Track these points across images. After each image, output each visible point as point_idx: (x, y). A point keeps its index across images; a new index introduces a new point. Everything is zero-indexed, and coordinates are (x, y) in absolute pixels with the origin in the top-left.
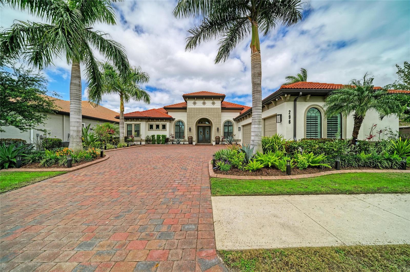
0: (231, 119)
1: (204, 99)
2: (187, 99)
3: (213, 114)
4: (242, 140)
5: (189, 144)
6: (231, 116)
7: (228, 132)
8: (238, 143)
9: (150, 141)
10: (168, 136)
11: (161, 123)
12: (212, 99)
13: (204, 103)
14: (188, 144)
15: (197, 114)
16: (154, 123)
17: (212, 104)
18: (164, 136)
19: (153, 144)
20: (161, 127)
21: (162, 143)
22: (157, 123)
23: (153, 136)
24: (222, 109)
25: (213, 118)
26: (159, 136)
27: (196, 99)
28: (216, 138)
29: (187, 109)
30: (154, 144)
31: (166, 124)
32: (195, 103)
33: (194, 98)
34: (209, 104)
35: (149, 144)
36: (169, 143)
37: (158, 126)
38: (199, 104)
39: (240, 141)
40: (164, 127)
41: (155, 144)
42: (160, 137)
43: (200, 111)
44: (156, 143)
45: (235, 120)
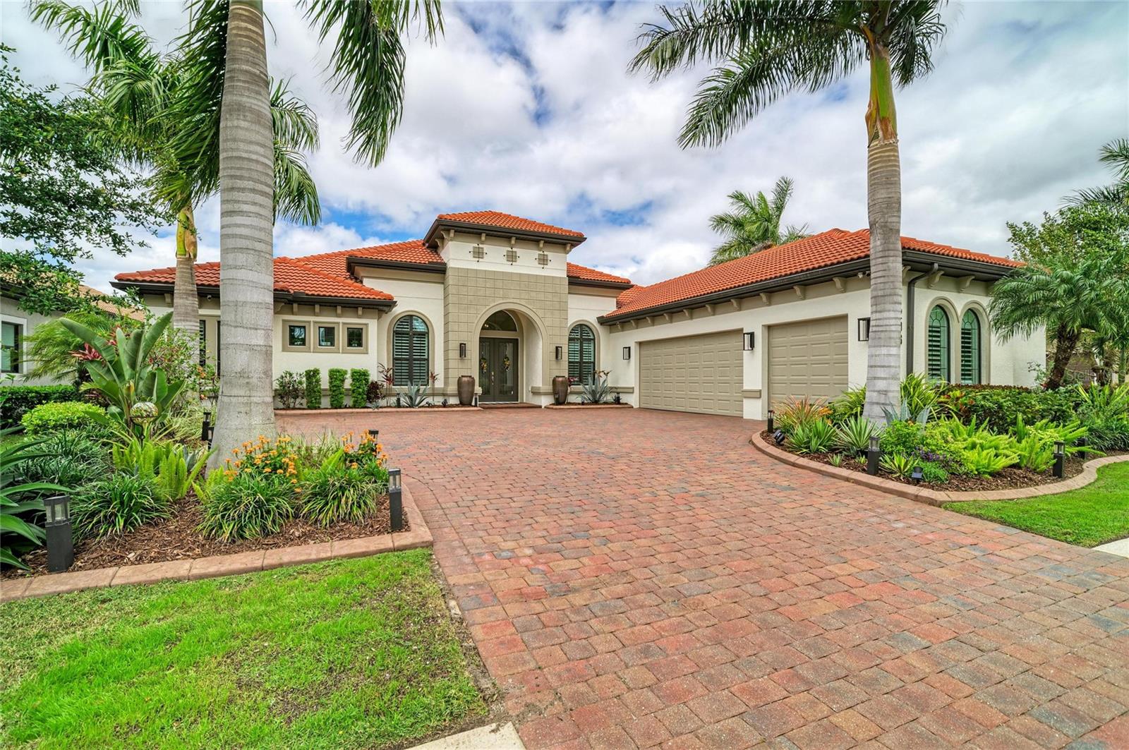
0: (591, 319)
1: (513, 242)
2: (452, 234)
3: (541, 296)
4: (637, 391)
5: (462, 404)
6: (590, 309)
7: (581, 362)
8: (624, 398)
9: (295, 393)
10: (374, 377)
11: (342, 322)
12: (541, 245)
13: (512, 258)
14: (457, 406)
15: (488, 292)
16: (312, 319)
17: (537, 262)
18: (360, 376)
19: (309, 408)
20: (341, 337)
21: (355, 402)
22: (328, 319)
23: (312, 375)
24: (570, 283)
25: (540, 313)
26: (336, 376)
27: (483, 238)
28: (554, 381)
29: (449, 273)
30: (315, 408)
31: (366, 325)
32: (478, 254)
33: (476, 233)
34: (527, 261)
35: (288, 408)
36: (382, 402)
37: (328, 335)
38: (495, 258)
39: (630, 391)
40: (356, 338)
41: (319, 408)
42: (343, 381)
43: (499, 284)
44: (326, 402)
45: (603, 321)
